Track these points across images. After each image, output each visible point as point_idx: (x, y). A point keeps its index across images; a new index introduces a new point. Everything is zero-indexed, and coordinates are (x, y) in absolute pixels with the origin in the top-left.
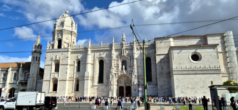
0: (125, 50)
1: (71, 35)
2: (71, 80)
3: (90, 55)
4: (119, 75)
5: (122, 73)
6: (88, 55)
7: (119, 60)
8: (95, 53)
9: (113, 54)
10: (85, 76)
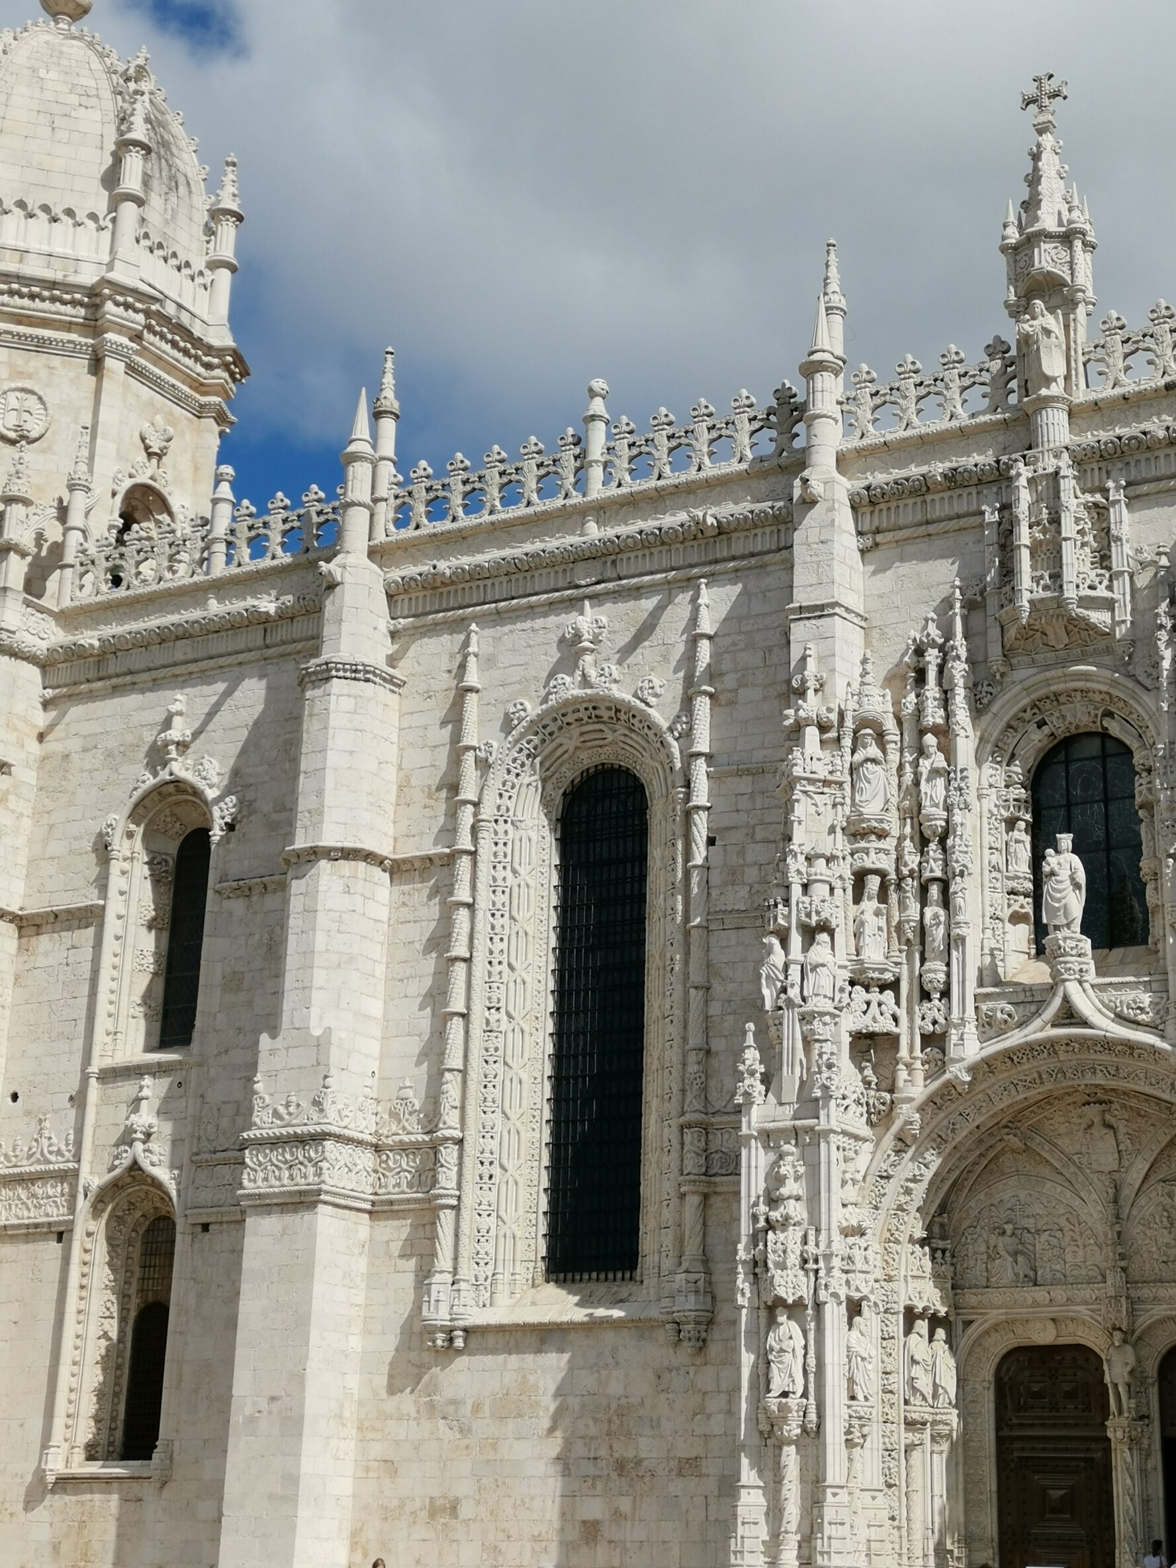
0: (1073, 499)
1: (96, 366)
2: (32, 1233)
3: (359, 673)
4: (958, 1072)
5: (1039, 1030)
6: (324, 676)
7: (945, 732)
8: (480, 639)
9: (819, 611)
10: (263, 1124)
